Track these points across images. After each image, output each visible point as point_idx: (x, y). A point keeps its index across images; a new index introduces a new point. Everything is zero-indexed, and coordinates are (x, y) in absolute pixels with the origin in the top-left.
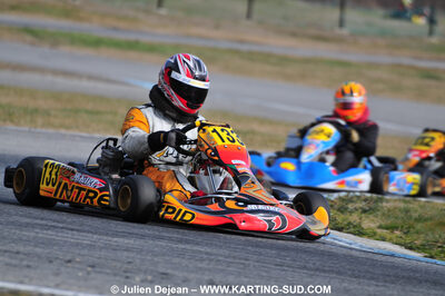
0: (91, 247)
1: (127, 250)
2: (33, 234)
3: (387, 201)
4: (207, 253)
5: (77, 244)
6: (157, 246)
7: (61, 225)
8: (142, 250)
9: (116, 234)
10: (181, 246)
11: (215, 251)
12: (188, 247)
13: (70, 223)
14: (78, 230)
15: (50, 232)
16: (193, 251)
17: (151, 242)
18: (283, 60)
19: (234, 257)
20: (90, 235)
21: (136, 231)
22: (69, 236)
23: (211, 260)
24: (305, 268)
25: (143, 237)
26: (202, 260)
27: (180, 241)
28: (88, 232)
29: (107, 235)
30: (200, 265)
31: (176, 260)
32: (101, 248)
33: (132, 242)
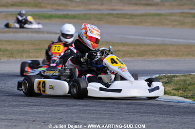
0: (45, 113)
1: (61, 112)
2: (19, 110)
3: (177, 77)
4: (96, 110)
5: (38, 112)
6: (74, 109)
7: (32, 104)
8: (67, 112)
9: (56, 106)
10: (85, 108)
11: (99, 109)
12: (88, 108)
13: (37, 103)
14: (39, 106)
15: (26, 108)
16: (90, 110)
17: (71, 108)
18: (132, 16)
19: (108, 111)
20: (44, 107)
21: (65, 103)
22: (35, 109)
23: (97, 113)
24: (139, 112)
25: (67, 105)
26: (93, 114)
27: (84, 106)
28: (44, 106)
29: (52, 106)
30: (92, 116)
31: (82, 115)
32: (49, 113)
33: (63, 108)
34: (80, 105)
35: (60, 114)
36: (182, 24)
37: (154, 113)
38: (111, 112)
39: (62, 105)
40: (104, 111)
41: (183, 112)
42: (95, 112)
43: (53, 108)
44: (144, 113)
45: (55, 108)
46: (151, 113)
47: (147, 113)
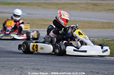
34: (24, 57)
35: (12, 62)
36: (87, 9)
37: (67, 62)
38: (43, 61)
39: (14, 57)
40: (39, 61)
41: (84, 62)
42: (33, 61)
43: (8, 58)
44: (62, 62)
45: (10, 58)
46: (66, 62)
47: (64, 62)
